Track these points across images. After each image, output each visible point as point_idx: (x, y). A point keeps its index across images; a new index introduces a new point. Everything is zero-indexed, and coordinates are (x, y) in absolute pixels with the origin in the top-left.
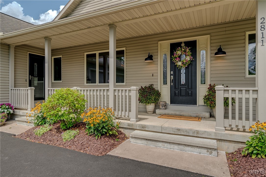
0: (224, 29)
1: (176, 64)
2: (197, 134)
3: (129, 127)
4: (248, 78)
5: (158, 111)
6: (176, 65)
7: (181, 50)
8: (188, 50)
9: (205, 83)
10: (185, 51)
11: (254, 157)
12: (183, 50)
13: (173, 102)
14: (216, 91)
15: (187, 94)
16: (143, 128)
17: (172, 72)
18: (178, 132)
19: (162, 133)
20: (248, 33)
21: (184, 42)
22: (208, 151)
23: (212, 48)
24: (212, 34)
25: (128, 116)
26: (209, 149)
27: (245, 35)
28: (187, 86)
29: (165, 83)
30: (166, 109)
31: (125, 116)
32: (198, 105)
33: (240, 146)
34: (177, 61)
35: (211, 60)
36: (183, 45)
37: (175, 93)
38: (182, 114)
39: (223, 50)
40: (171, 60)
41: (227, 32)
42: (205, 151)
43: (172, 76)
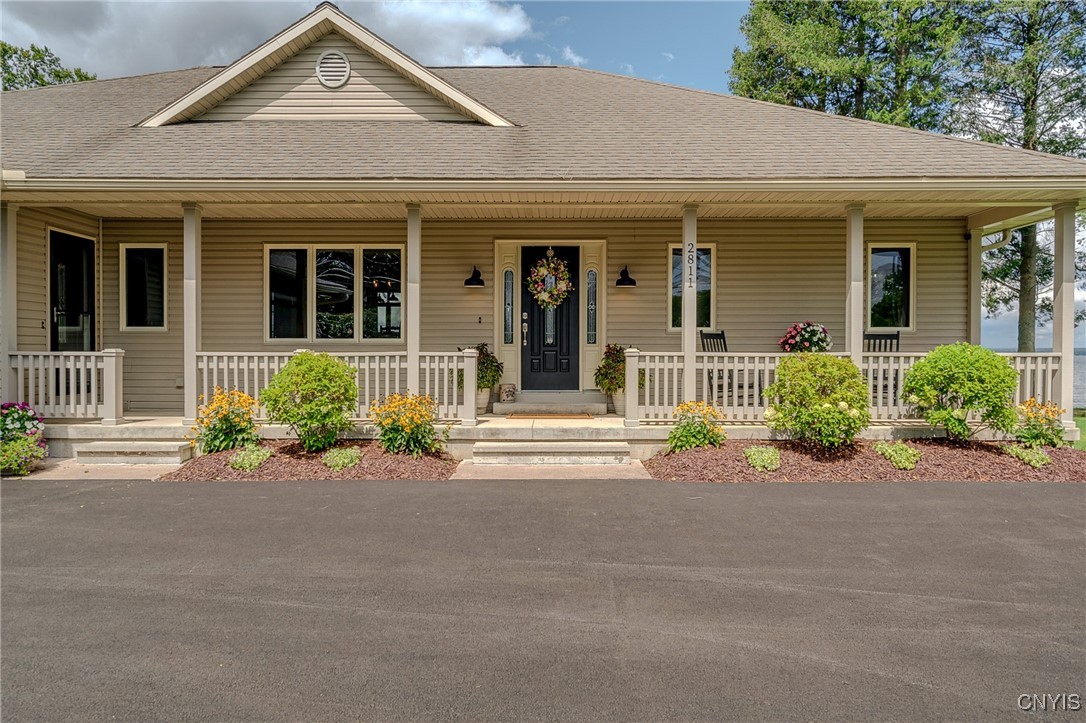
0: (632, 232)
1: (536, 297)
2: (597, 436)
3: (460, 437)
4: (672, 333)
5: (497, 407)
6: (537, 300)
7: (549, 265)
8: (562, 268)
9: (595, 342)
10: (556, 269)
11: (677, 451)
12: (552, 265)
13: (527, 384)
14: (627, 359)
15: (558, 367)
16: (494, 435)
17: (525, 317)
18: (564, 436)
19: (532, 441)
20: (672, 246)
21: (553, 248)
22: (616, 459)
23: (611, 262)
24: (611, 239)
25: (455, 416)
26: (619, 454)
27: (666, 250)
28: (558, 349)
29: (508, 340)
30: (514, 401)
31: (446, 415)
32: (581, 389)
33: (661, 446)
34: (539, 289)
35: (608, 294)
36: (550, 253)
37: (532, 364)
38: (553, 408)
39: (631, 276)
40: (525, 286)
41: (638, 239)
42: (611, 458)
43: (525, 324)
